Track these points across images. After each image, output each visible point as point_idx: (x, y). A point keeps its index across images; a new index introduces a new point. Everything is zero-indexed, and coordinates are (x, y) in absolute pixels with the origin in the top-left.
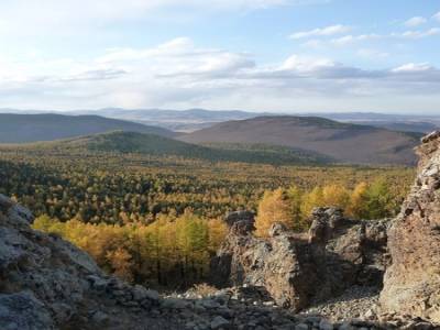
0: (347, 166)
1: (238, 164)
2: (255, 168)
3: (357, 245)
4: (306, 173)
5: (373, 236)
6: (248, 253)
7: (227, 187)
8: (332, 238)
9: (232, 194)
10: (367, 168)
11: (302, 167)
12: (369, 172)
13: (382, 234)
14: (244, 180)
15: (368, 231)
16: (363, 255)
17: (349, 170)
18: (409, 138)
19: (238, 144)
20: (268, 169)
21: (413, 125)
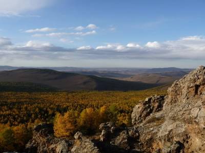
0: (64, 91)
1: (10, 93)
2: (19, 94)
3: (126, 140)
4: (45, 96)
5: (133, 135)
6: (53, 146)
7: (7, 105)
8: (113, 138)
9: (11, 109)
10: (73, 92)
11: (43, 93)
12: (74, 94)
13: (137, 134)
14: (15, 101)
15: (130, 133)
16: (129, 145)
17: (65, 93)
18: (89, 78)
19: (9, 83)
20: (26, 94)
21: (90, 72)
